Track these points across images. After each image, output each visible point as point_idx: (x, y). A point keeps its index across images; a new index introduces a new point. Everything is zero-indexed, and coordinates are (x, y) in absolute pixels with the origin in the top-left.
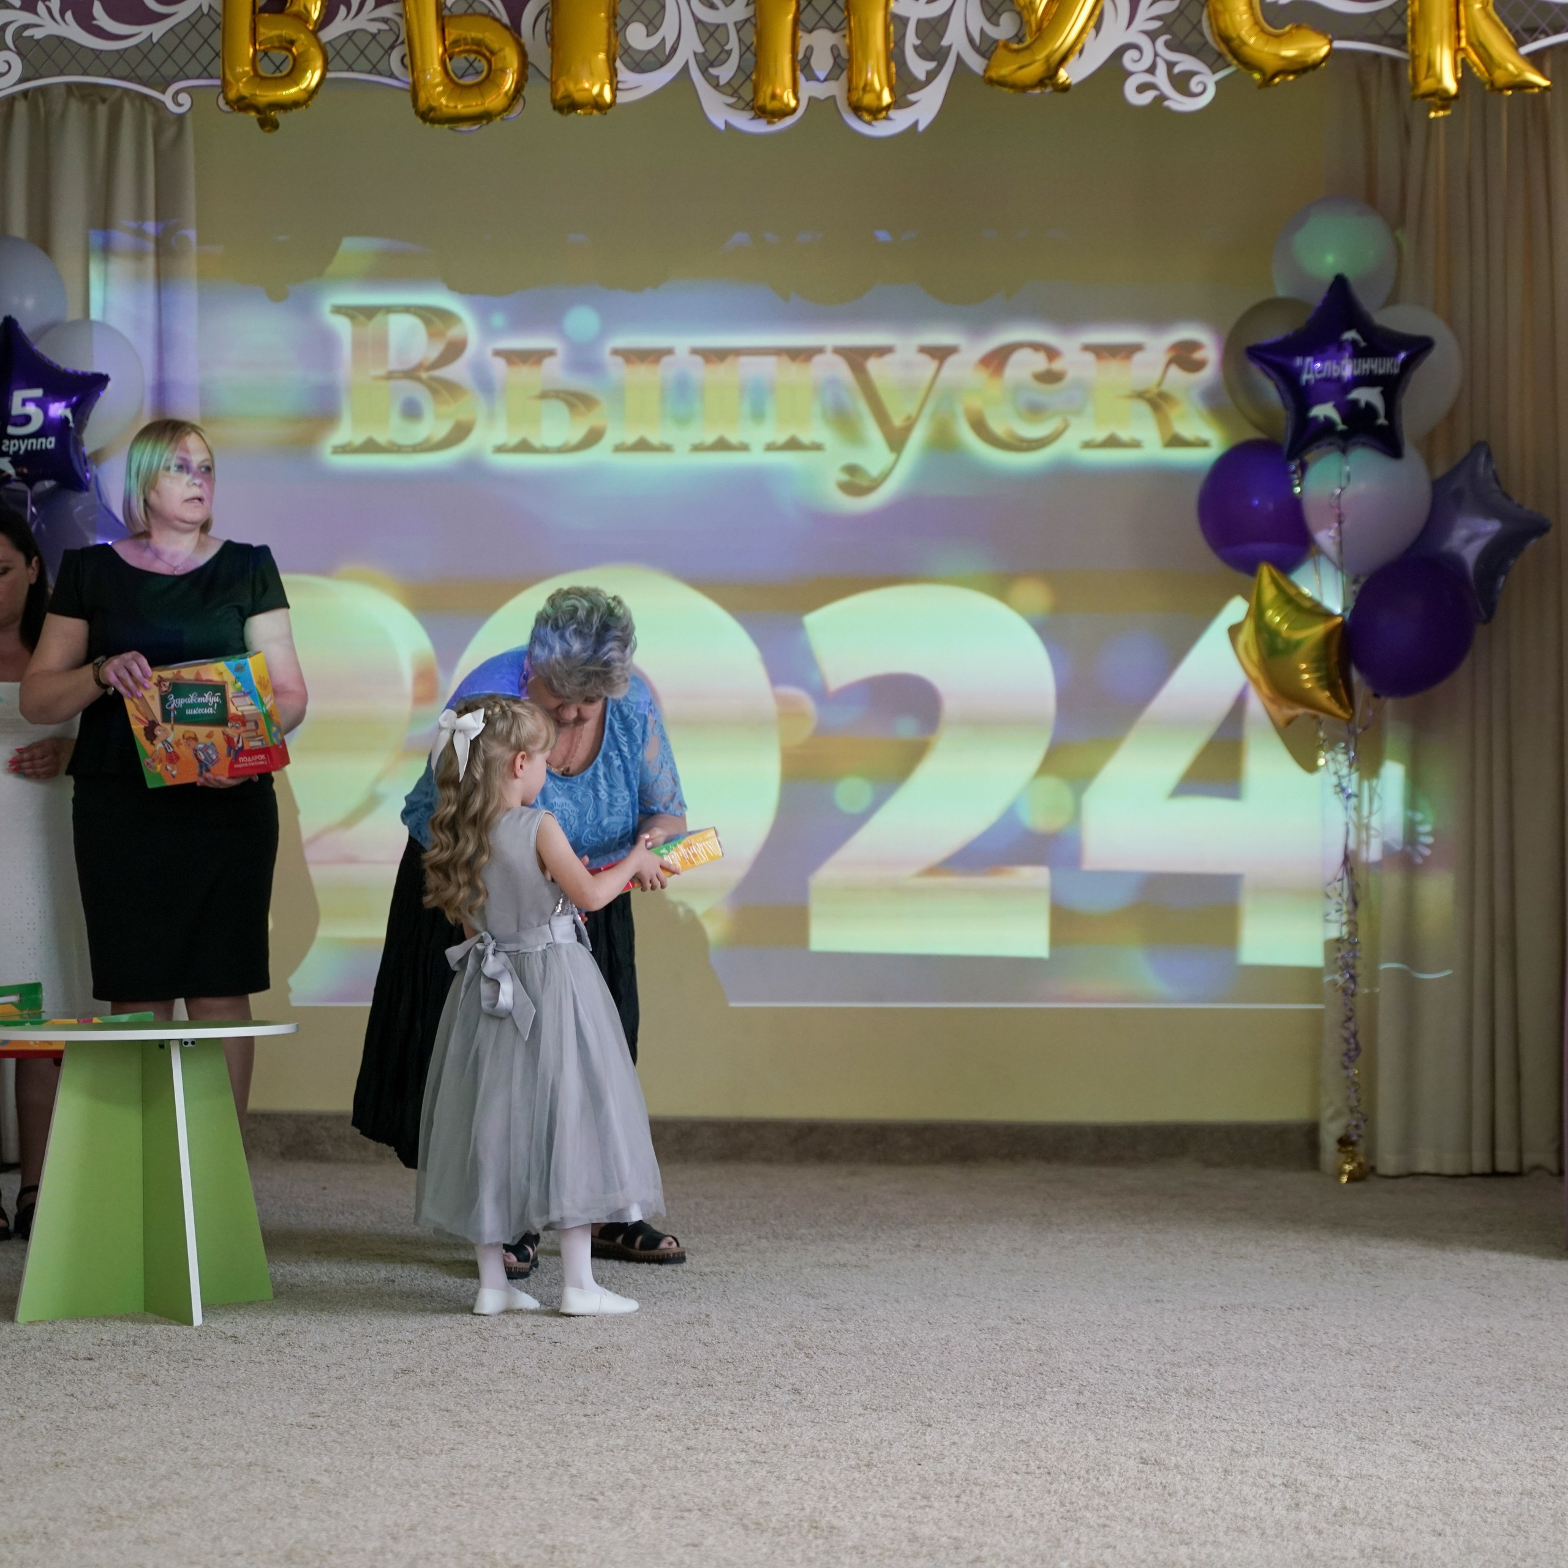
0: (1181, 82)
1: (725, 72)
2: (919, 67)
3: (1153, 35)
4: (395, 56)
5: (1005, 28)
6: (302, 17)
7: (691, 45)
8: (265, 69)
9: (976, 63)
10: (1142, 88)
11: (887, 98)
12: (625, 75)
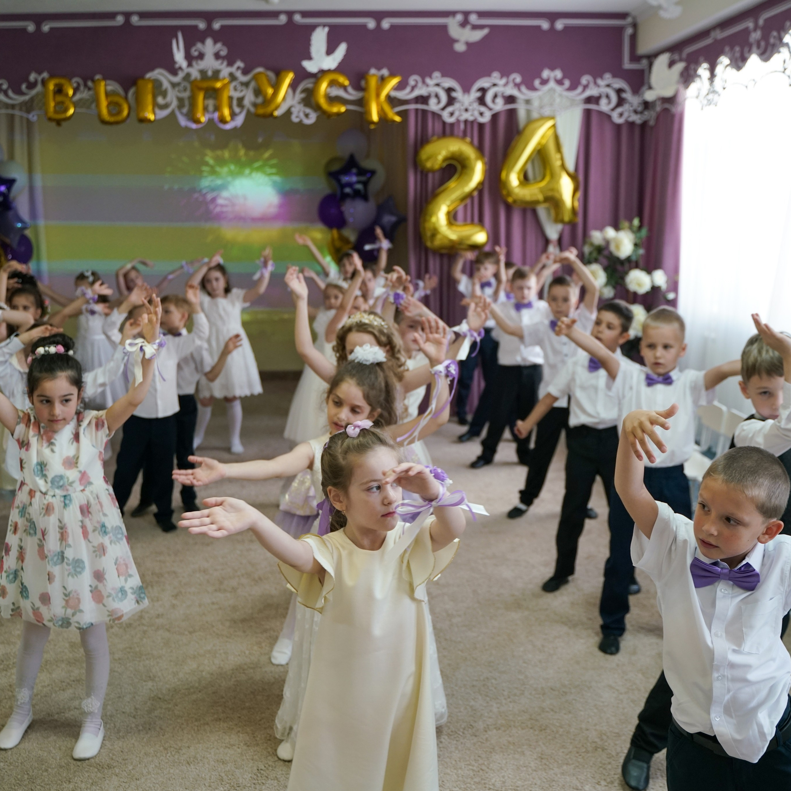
0: (307, 115)
1: (185, 110)
2: (237, 110)
3: (299, 103)
4: (93, 106)
5: (260, 100)
6: (67, 95)
7: (175, 103)
8: (57, 108)
9: (252, 109)
10: (297, 117)
11: (228, 118)
12: (157, 111)
